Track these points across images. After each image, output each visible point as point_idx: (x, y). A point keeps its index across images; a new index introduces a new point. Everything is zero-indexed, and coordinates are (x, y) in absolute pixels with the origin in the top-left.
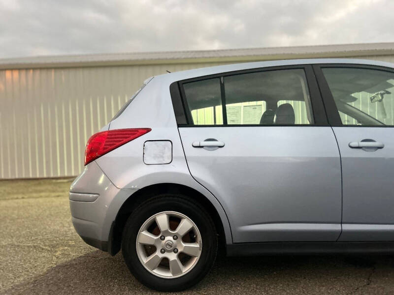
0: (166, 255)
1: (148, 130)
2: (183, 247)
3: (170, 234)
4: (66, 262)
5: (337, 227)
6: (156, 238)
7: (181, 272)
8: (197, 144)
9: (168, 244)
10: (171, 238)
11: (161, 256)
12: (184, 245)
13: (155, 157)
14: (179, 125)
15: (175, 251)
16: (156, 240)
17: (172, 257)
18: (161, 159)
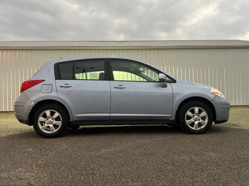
0: (49, 125)
1: (44, 81)
2: (55, 122)
3: (50, 118)
4: (12, 128)
5: (108, 115)
6: (45, 119)
7: (54, 131)
8: (61, 86)
9: (49, 121)
10: (51, 119)
11: (47, 125)
12: (55, 121)
13: (46, 90)
14: (56, 79)
15: (52, 123)
16: (45, 120)
17: (51, 126)
18: (48, 91)
